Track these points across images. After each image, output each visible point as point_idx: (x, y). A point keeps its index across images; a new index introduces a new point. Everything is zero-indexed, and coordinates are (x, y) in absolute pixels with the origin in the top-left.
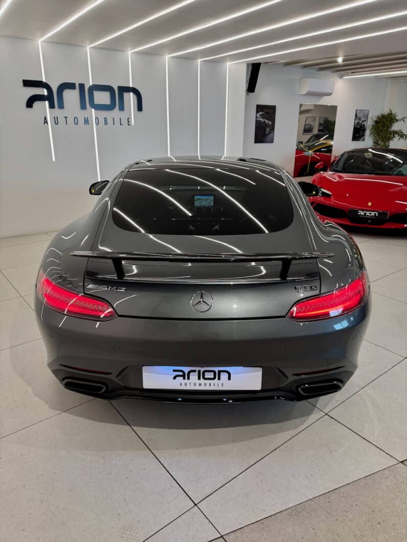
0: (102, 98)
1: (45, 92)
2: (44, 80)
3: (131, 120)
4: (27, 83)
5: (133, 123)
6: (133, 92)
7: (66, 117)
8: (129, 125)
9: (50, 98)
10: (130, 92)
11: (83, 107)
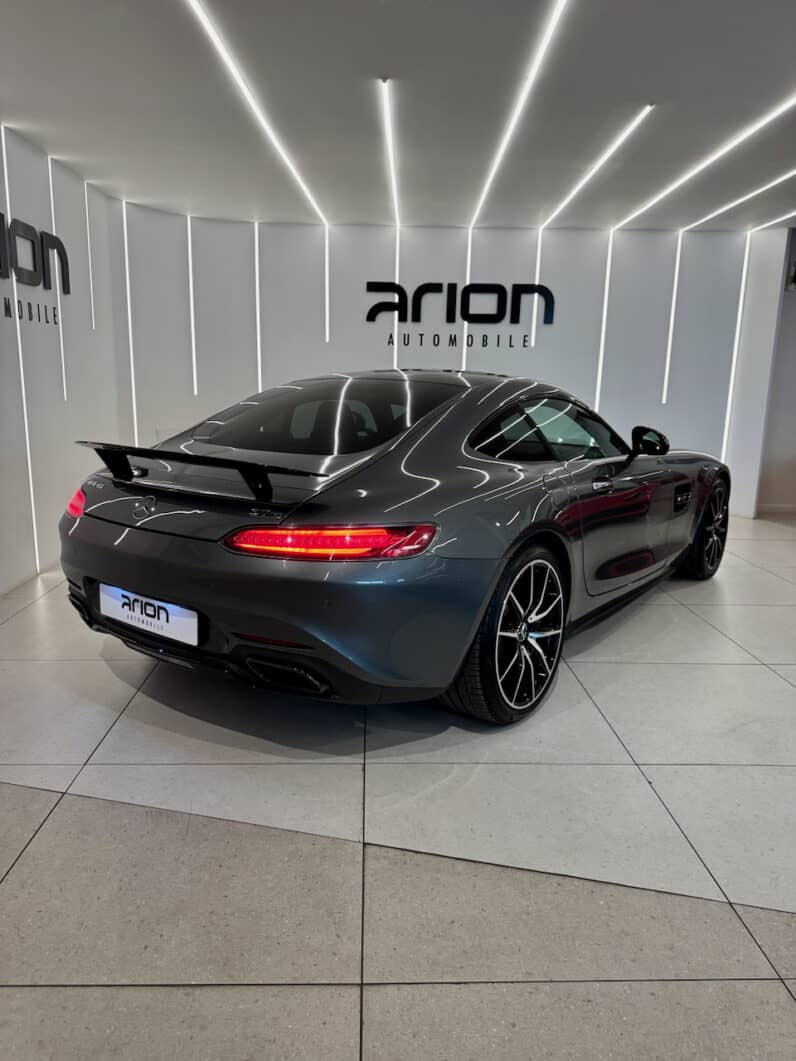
0: (483, 304)
1: (396, 298)
2: (397, 282)
3: (530, 339)
4: (373, 287)
5: (533, 344)
6: (540, 293)
7: (422, 335)
8: (524, 346)
9: (401, 307)
10: (533, 292)
11: (451, 318)
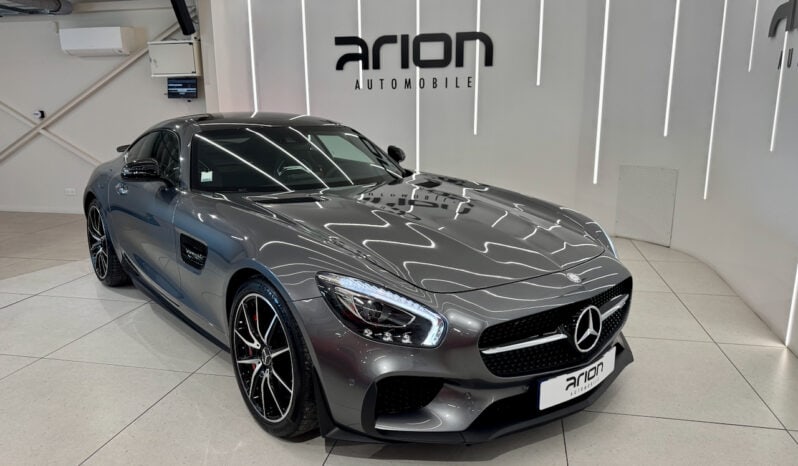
10: (475, 39)
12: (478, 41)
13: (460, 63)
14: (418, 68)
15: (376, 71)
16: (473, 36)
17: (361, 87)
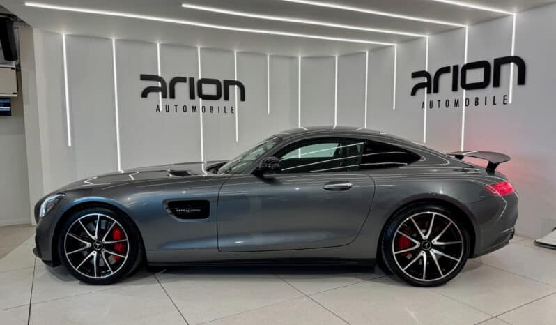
12: (236, 86)
13: (227, 98)
14: (201, 100)
15: (172, 100)
16: (234, 83)
17: (161, 109)
